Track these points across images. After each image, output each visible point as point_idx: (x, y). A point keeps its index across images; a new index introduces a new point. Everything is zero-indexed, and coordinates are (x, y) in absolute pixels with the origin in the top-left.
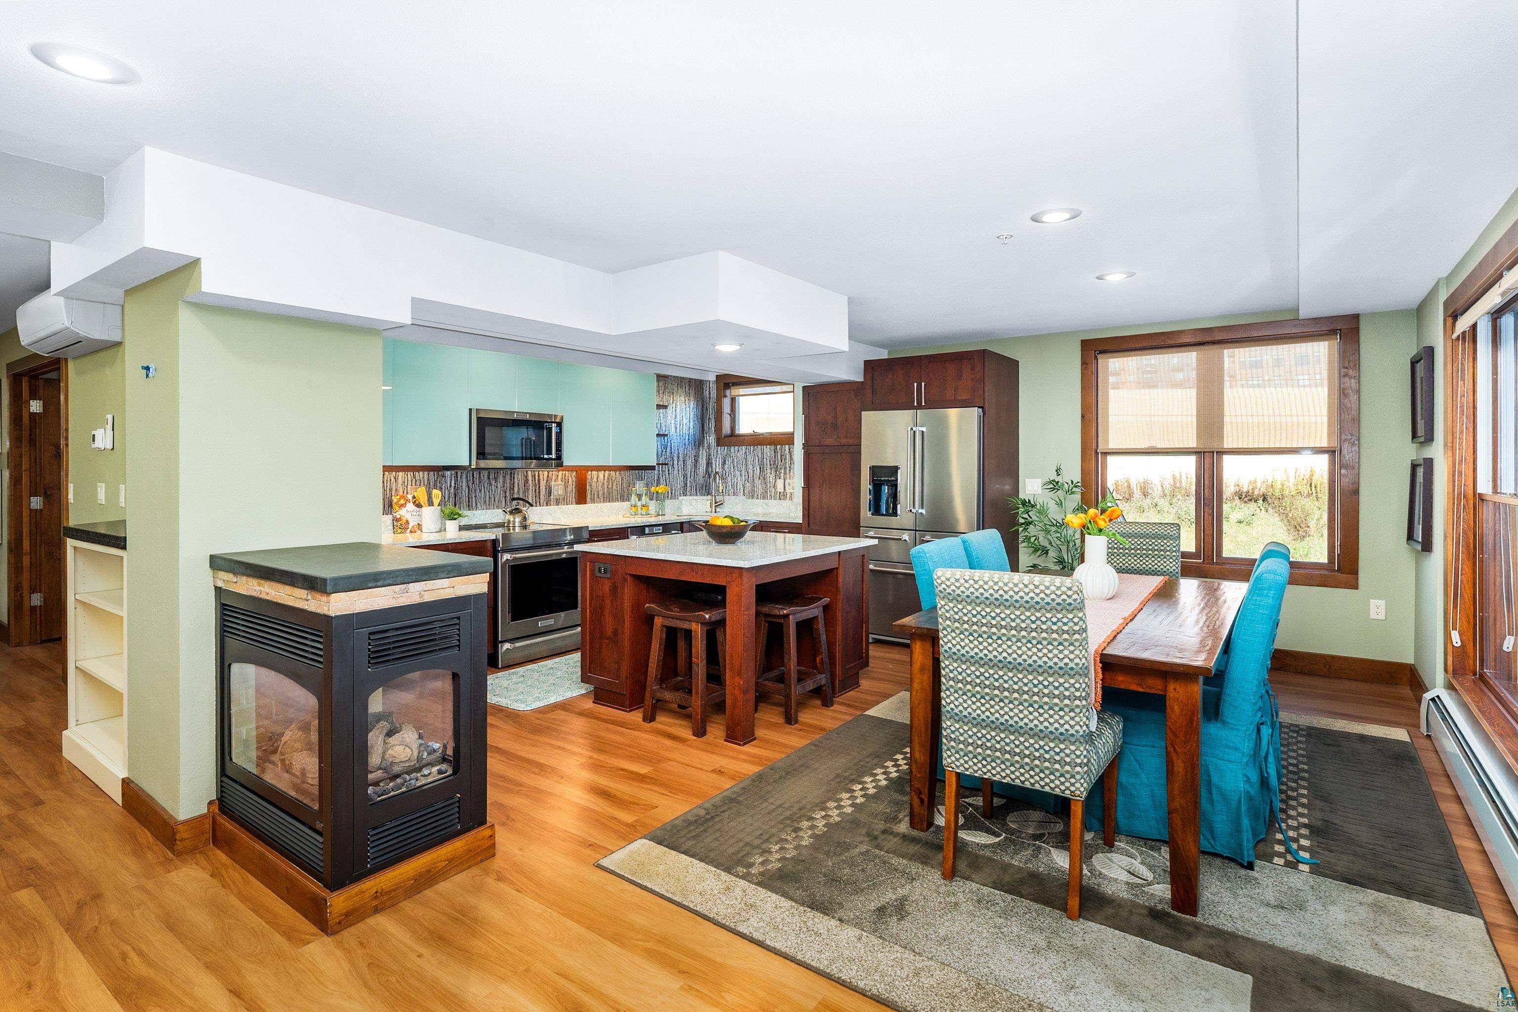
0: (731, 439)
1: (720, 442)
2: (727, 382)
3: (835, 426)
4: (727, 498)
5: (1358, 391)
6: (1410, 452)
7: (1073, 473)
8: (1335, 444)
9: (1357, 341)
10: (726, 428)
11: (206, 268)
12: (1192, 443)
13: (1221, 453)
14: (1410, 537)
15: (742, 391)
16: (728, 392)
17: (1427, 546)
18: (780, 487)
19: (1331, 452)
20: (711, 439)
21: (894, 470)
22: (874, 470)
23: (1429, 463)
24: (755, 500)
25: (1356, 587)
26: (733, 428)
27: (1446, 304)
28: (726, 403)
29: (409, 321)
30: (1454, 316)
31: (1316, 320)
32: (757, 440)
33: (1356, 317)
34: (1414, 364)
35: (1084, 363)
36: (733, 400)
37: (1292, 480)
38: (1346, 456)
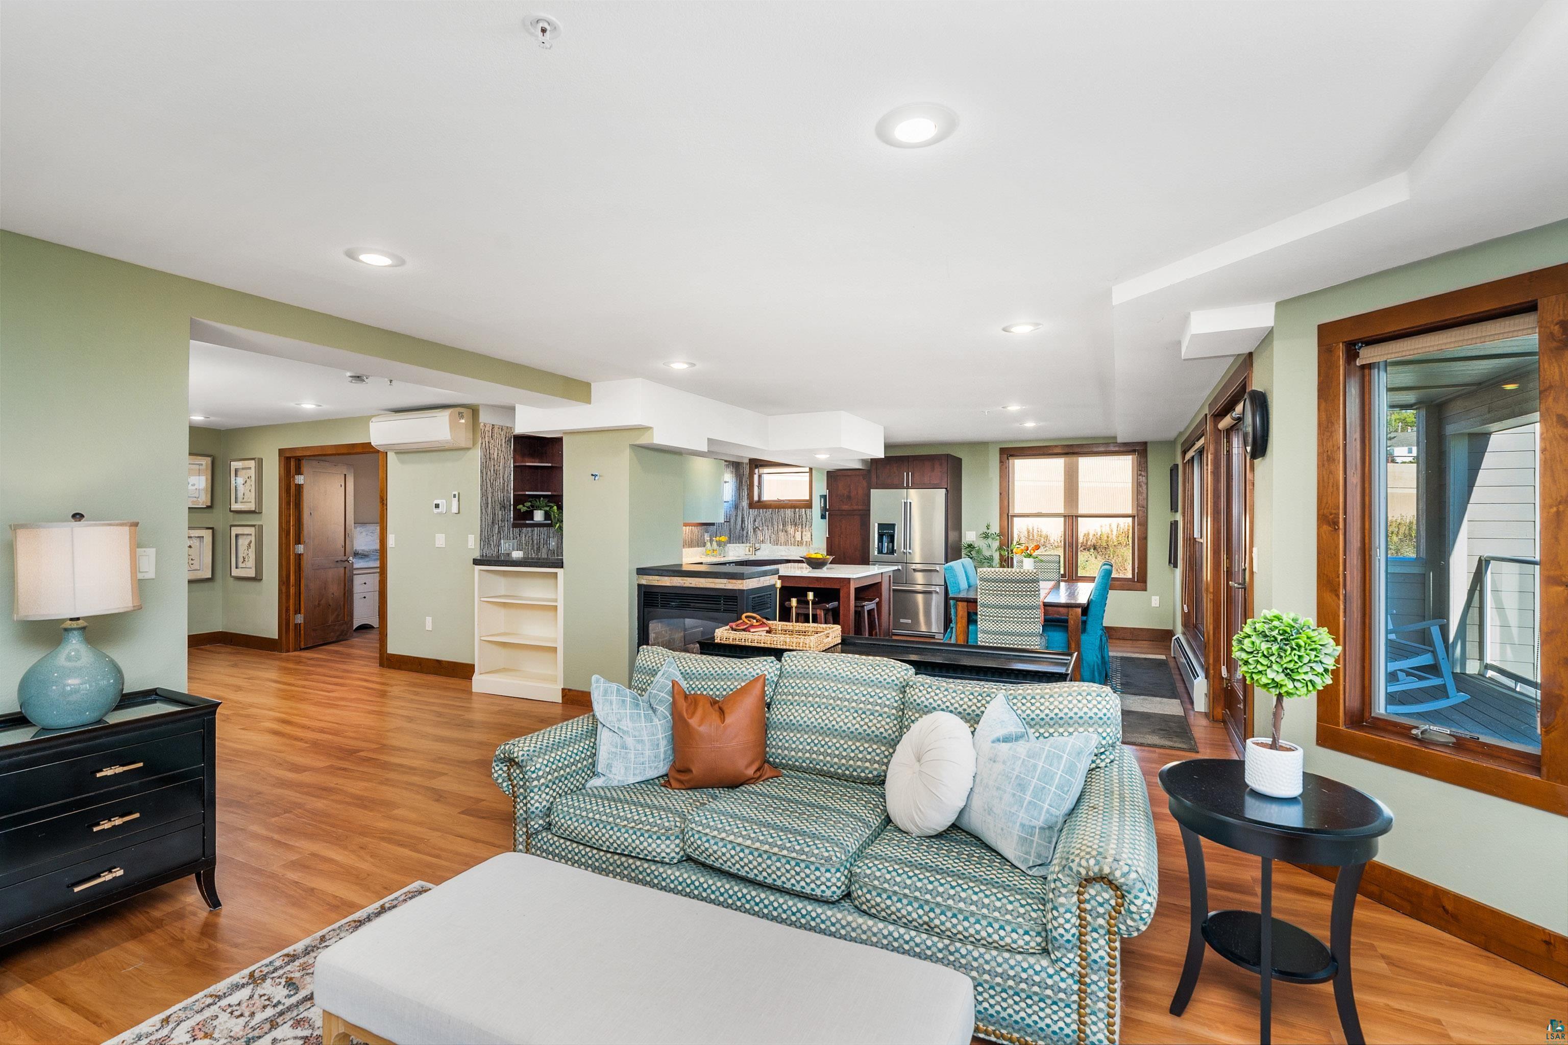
0: (758, 505)
1: (752, 505)
2: (756, 464)
3: (849, 497)
4: (763, 546)
5: (1147, 484)
6: (1170, 517)
7: (995, 529)
8: (1135, 513)
9: (1146, 457)
10: (756, 498)
11: (656, 432)
12: (1061, 510)
13: (1077, 517)
14: (1170, 562)
15: (766, 470)
16: (756, 471)
17: (1176, 566)
18: (798, 538)
19: (1133, 517)
20: (745, 503)
21: (892, 526)
22: (881, 526)
23: (1176, 522)
24: (779, 547)
25: (1145, 590)
26: (760, 496)
27: (1183, 444)
28: (756, 477)
29: (706, 450)
30: (1184, 453)
31: (1125, 444)
32: (779, 506)
33: (1145, 444)
34: (1171, 470)
35: (1001, 462)
36: (760, 476)
37: (1115, 533)
38: (1141, 519)
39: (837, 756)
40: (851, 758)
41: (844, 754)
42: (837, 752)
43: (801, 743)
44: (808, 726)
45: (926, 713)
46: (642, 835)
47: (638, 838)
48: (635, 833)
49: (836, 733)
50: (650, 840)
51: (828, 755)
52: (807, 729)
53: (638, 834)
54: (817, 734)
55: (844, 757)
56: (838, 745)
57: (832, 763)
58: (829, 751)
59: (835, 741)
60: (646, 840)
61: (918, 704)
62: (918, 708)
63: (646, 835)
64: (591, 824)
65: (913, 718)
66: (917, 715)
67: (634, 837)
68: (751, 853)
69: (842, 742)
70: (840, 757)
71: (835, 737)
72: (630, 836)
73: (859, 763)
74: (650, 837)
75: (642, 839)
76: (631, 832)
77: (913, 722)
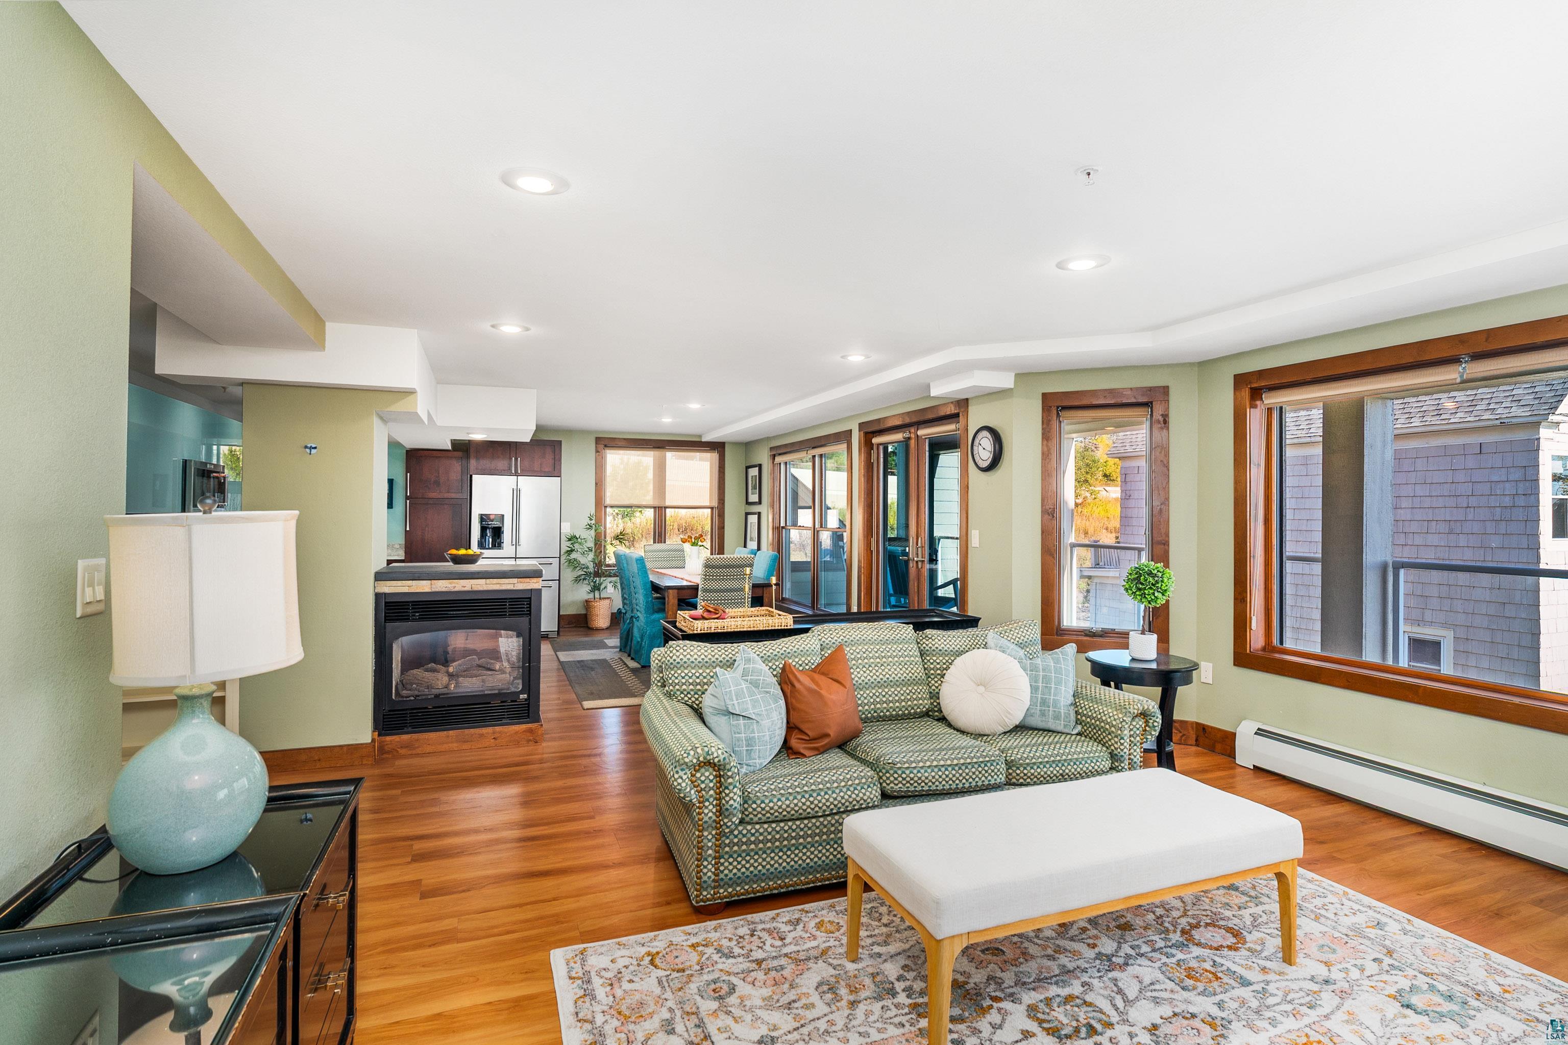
3: (437, 483)
5: (724, 479)
8: (713, 504)
9: (724, 456)
12: (651, 502)
13: (666, 508)
19: (712, 508)
22: (483, 518)
23: (756, 513)
31: (706, 443)
33: (722, 444)
35: (597, 451)
38: (719, 511)
39: (897, 701)
40: (909, 700)
41: (903, 698)
42: (897, 698)
43: (865, 698)
44: (866, 683)
45: (958, 656)
46: (855, 789)
47: (853, 792)
48: (848, 789)
49: (892, 684)
50: (863, 791)
51: (891, 702)
52: (867, 686)
53: (852, 789)
54: (877, 688)
55: (903, 701)
56: (896, 692)
57: (896, 707)
58: (891, 699)
59: (893, 690)
60: (860, 792)
61: (940, 650)
62: (941, 653)
63: (859, 788)
64: (803, 797)
65: (950, 661)
66: (952, 658)
67: (849, 793)
68: (953, 769)
69: (899, 689)
70: (900, 701)
71: (892, 687)
72: (845, 793)
73: (915, 702)
74: (862, 788)
75: (856, 792)
76: (844, 790)
77: (951, 664)
